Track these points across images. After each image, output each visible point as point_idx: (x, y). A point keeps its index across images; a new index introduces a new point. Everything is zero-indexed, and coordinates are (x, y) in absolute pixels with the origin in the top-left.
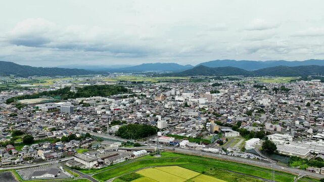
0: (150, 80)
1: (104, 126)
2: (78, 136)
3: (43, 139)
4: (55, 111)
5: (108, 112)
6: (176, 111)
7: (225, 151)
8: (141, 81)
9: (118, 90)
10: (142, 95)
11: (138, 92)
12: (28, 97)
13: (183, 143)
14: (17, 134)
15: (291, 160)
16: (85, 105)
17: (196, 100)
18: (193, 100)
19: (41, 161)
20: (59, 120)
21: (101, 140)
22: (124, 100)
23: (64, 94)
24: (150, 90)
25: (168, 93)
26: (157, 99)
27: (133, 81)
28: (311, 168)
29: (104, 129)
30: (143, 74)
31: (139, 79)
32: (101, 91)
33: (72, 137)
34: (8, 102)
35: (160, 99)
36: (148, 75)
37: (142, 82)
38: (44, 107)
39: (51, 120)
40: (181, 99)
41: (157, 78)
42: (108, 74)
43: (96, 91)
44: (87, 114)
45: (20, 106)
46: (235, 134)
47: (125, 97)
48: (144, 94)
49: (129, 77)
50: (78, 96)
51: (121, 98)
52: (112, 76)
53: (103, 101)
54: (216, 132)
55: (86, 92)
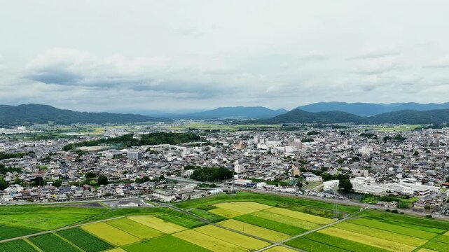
0: (228, 128)
1: (177, 171)
2: (151, 178)
3: (117, 181)
4: (122, 158)
5: (179, 159)
6: (257, 158)
7: (303, 191)
8: (217, 129)
9: (189, 138)
10: (218, 143)
11: (213, 140)
12: (86, 144)
13: (260, 185)
14: (90, 176)
15: (364, 197)
16: (152, 152)
17: (282, 149)
18: (279, 148)
19: (120, 196)
20: (128, 165)
21: (176, 182)
22: (197, 148)
23: (127, 141)
24: (228, 138)
25: (249, 142)
26: (236, 148)
27: (206, 129)
28: (380, 203)
29: (178, 173)
30: (220, 121)
31: (214, 127)
32: (169, 138)
33: (146, 179)
34: (66, 149)
35: (239, 147)
36: (226, 122)
37: (219, 131)
38: (108, 154)
39: (120, 165)
40: (264, 147)
41: (238, 126)
42: (173, 121)
43: (163, 138)
44: (156, 160)
45: (81, 153)
46: (318, 178)
47: (198, 145)
48: (220, 142)
49: (200, 125)
50: (142, 143)
51: (193, 146)
52: (179, 124)
53: (173, 149)
54: (297, 176)
55: (152, 139)
